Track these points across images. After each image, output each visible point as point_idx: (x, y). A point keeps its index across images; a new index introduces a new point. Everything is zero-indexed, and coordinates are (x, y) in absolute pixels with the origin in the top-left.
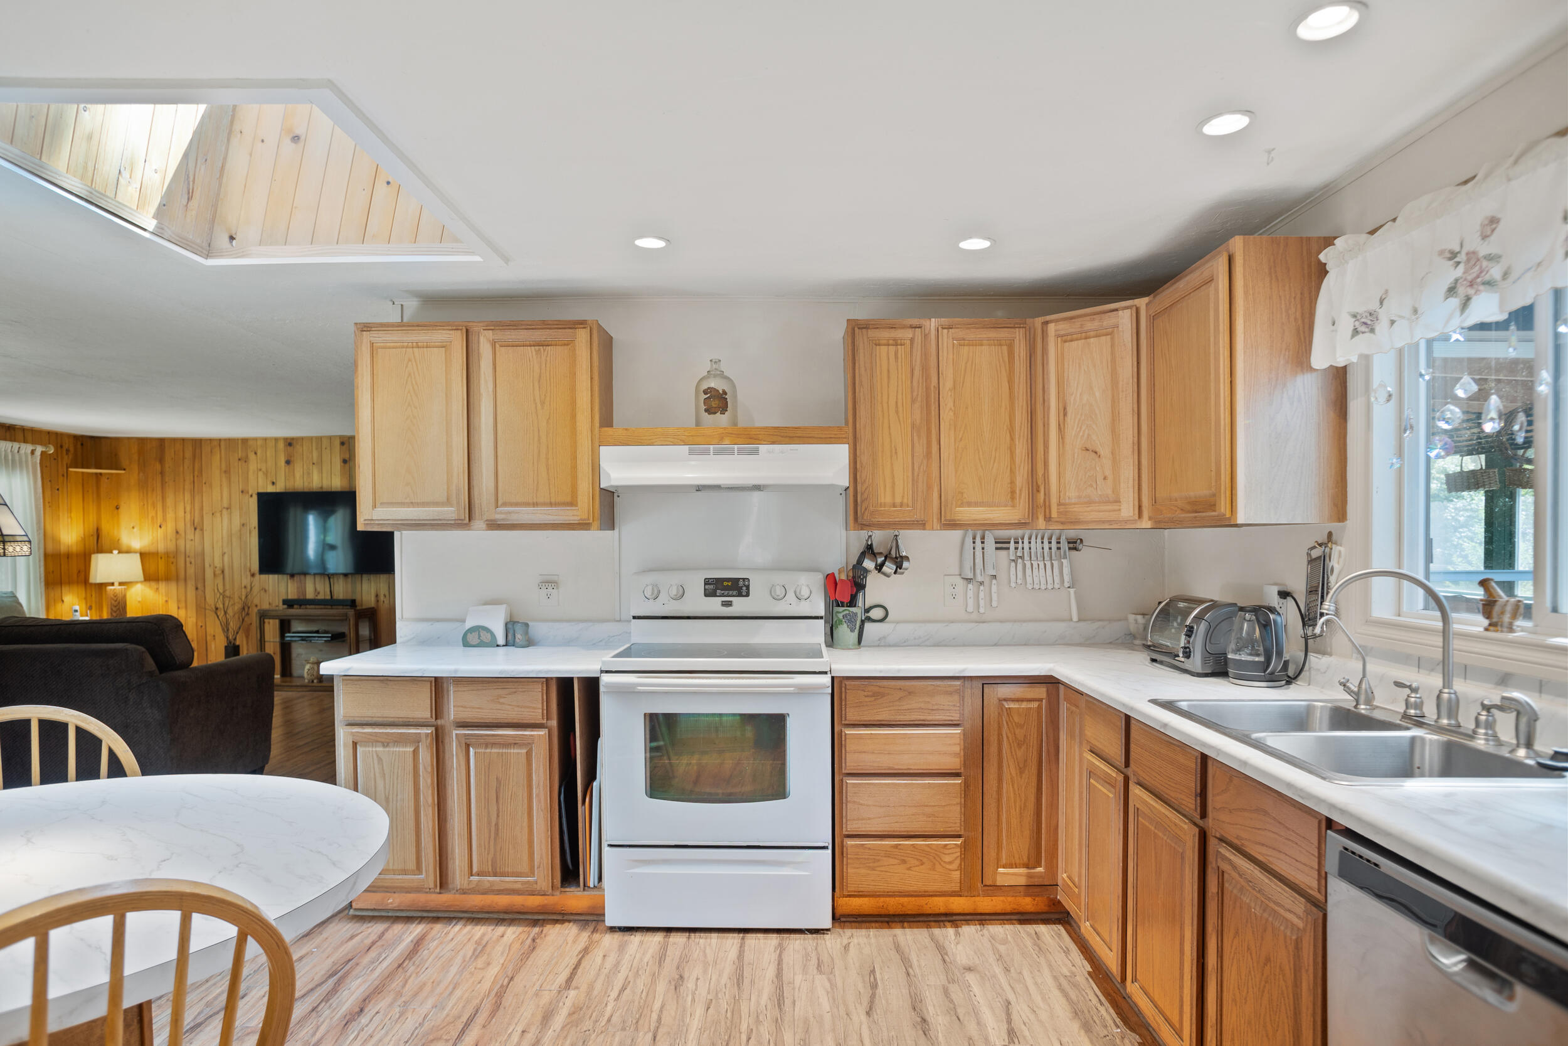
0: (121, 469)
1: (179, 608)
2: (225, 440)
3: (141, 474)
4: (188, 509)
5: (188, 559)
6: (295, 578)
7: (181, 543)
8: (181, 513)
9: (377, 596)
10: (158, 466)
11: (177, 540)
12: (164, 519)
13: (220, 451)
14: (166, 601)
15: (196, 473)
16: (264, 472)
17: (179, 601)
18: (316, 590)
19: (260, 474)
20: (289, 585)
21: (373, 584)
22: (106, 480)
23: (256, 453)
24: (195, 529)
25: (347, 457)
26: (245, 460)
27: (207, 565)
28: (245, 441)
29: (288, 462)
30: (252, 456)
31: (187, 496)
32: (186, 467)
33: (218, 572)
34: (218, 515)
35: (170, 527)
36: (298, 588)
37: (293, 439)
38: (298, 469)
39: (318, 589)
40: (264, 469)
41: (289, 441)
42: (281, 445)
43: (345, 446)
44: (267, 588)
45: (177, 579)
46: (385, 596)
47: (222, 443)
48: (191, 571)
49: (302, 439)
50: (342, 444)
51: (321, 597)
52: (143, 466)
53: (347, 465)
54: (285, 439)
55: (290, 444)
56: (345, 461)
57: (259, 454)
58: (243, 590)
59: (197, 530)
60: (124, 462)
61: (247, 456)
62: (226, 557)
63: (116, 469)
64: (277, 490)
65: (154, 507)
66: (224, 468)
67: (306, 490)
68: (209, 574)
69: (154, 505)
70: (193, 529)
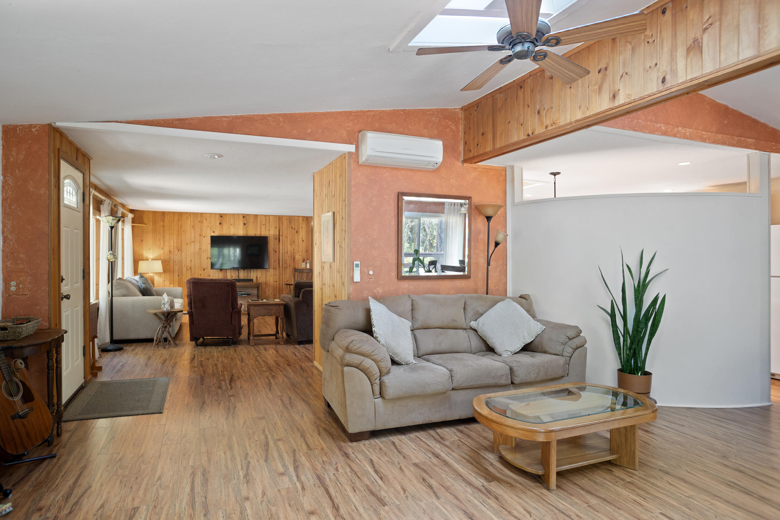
0: (144, 224)
1: (170, 284)
2: (193, 213)
3: (154, 227)
4: (175, 242)
5: (174, 263)
6: (223, 271)
7: (172, 256)
8: (172, 244)
9: (257, 278)
10: (162, 224)
11: (170, 255)
12: (164, 246)
13: (190, 218)
14: (164, 281)
15: (179, 227)
16: (210, 228)
17: (170, 279)
18: (231, 275)
19: (208, 228)
20: (220, 274)
21: (255, 273)
22: (137, 229)
25: (245, 222)
26: (201, 222)
27: (183, 265)
28: (202, 214)
29: (220, 224)
30: (204, 220)
31: (175, 237)
32: (175, 224)
33: (188, 268)
34: (189, 244)
35: (167, 249)
37: (222, 214)
38: (225, 226)
40: (210, 226)
42: (218, 216)
44: (210, 275)
45: (170, 272)
46: (260, 278)
47: (192, 215)
48: (176, 268)
49: (226, 215)
50: (244, 217)
51: (233, 278)
52: (155, 223)
53: (245, 226)
54: (220, 214)
55: (221, 216)
56: (245, 224)
57: (207, 219)
59: (179, 251)
60: (146, 220)
61: (203, 221)
62: (192, 262)
63: (142, 224)
64: (216, 235)
65: (159, 241)
66: (192, 225)
67: (228, 235)
68: (184, 269)
69: (159, 240)
70: (177, 250)
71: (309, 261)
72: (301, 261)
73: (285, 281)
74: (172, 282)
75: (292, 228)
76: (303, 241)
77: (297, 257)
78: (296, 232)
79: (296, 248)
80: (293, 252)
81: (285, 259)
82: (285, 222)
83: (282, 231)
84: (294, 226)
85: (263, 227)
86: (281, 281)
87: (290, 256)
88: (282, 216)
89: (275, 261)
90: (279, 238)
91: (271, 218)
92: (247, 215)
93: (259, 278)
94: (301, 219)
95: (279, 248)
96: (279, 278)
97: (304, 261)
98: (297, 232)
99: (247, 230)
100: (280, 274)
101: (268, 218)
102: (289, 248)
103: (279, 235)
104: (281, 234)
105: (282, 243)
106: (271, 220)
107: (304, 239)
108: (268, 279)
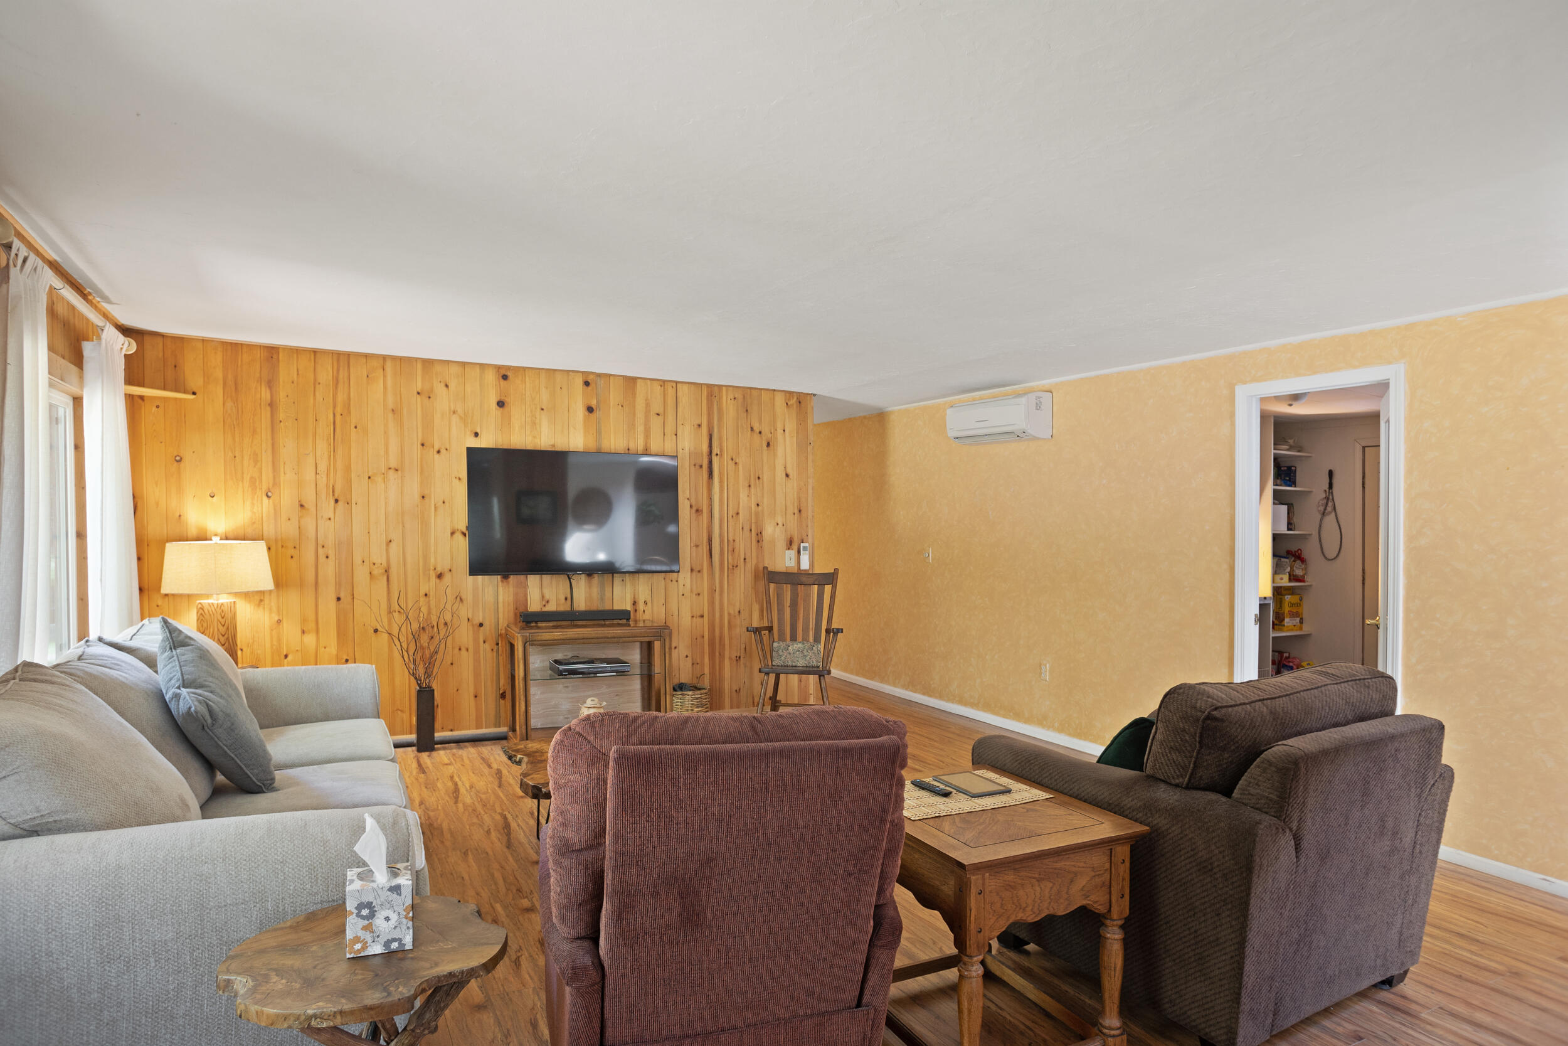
0: (185, 392)
1: (303, 632)
2: (394, 358)
3: (229, 404)
4: (322, 467)
5: (320, 550)
7: (309, 524)
8: (309, 474)
9: (635, 604)
10: (265, 394)
11: (300, 517)
12: (276, 483)
13: (385, 376)
14: (279, 621)
15: (339, 410)
16: (461, 418)
17: (304, 620)
18: (543, 597)
19: (455, 418)
20: (501, 590)
22: (154, 409)
23: (447, 386)
24: (337, 501)
25: (593, 403)
26: (427, 395)
27: (357, 560)
28: (428, 364)
29: (501, 404)
30: (440, 389)
31: (322, 447)
32: (319, 397)
33: (377, 571)
34: (379, 479)
35: (287, 497)
36: (516, 594)
37: (509, 368)
38: (517, 412)
39: (547, 597)
40: (460, 411)
41: (503, 372)
42: (491, 377)
43: (590, 388)
44: (464, 597)
45: (301, 585)
46: (645, 604)
47: (389, 364)
48: (329, 570)
49: (520, 370)
50: (587, 384)
51: (551, 607)
52: (234, 388)
53: (593, 416)
54: (498, 368)
55: (505, 377)
56: (590, 410)
57: (452, 385)
58: (423, 599)
59: (340, 503)
60: (195, 380)
61: (432, 390)
62: (394, 547)
63: (177, 390)
64: (483, 446)
65: (256, 462)
66: (391, 405)
67: (529, 447)
68: (361, 575)
69: (256, 459)
70: (332, 502)
71: (807, 545)
72: (781, 544)
73: (729, 614)
74: (312, 625)
75: (752, 429)
76: (787, 475)
77: (769, 530)
78: (765, 444)
79: (765, 500)
80: (757, 514)
81: (731, 539)
82: (730, 409)
83: (720, 439)
84: (760, 422)
85: (656, 423)
86: (717, 615)
87: (747, 528)
88: (720, 387)
89: (697, 546)
90: (710, 462)
91: (683, 391)
92: (599, 375)
93: (641, 606)
94: (780, 400)
95: (711, 499)
96: (712, 603)
97: (790, 543)
98: (768, 445)
99: (599, 432)
100: (712, 591)
101: (671, 391)
102: (743, 496)
103: (710, 453)
104: (716, 450)
105: (721, 482)
106: (684, 400)
107: (789, 471)
108: (673, 606)
